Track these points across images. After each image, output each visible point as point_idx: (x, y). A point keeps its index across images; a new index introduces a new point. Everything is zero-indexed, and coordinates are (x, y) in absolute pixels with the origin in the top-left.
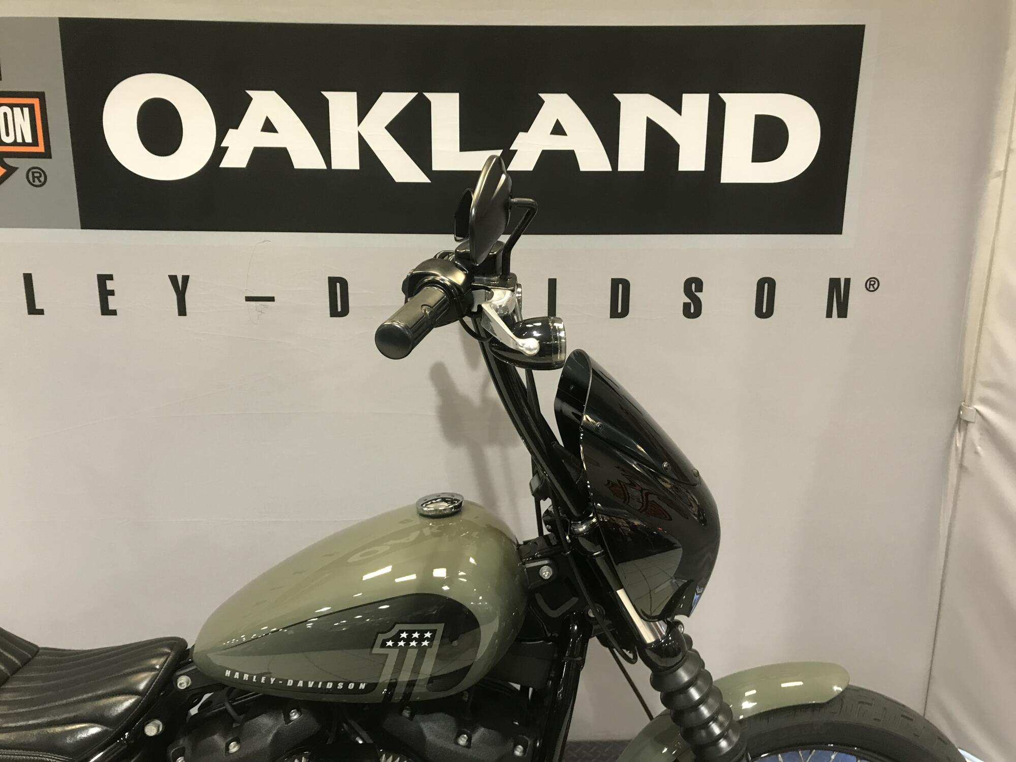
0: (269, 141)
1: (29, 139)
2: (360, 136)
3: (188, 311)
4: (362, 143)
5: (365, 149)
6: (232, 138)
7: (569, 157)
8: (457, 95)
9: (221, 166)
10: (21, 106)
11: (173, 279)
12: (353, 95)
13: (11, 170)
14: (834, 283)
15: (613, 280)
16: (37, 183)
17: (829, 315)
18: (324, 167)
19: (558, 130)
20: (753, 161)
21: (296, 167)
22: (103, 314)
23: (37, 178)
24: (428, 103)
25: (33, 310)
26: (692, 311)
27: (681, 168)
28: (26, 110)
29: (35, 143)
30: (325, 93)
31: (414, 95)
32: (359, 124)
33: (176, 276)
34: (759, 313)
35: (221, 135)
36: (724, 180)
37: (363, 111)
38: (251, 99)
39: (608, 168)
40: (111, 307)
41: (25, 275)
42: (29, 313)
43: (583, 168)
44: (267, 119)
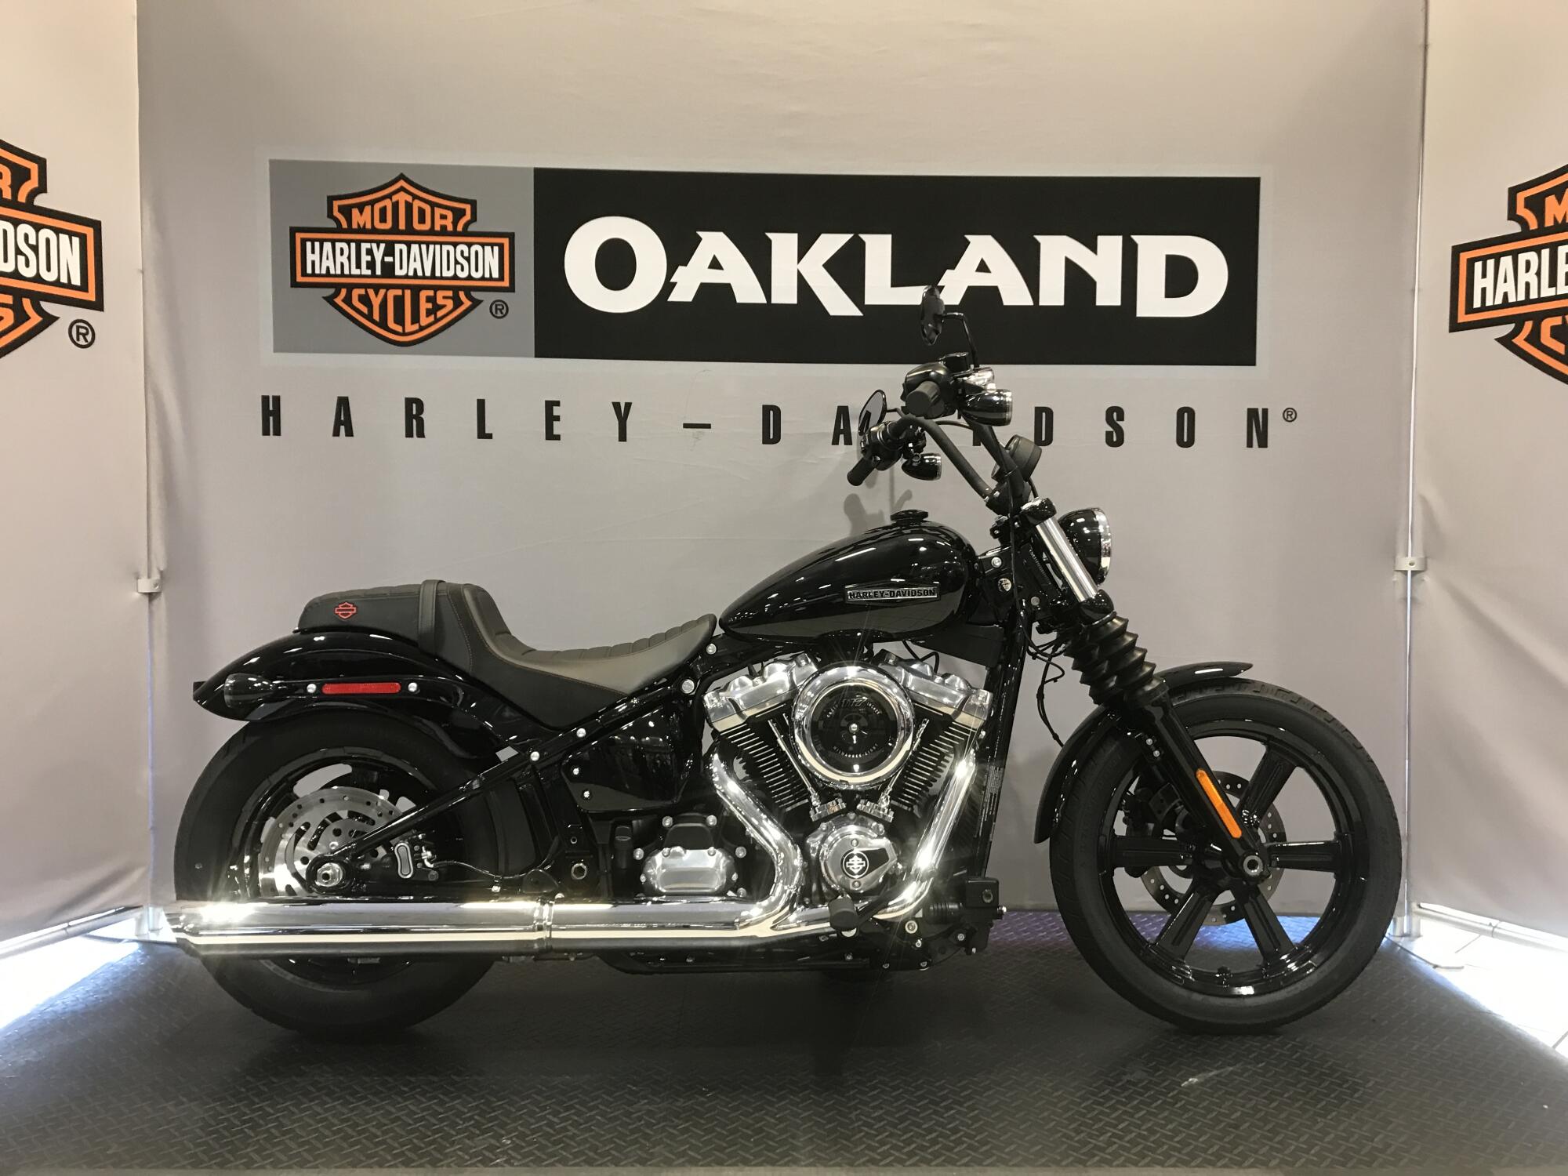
0: (715, 277)
1: (496, 275)
2: (799, 272)
3: (628, 436)
4: (800, 277)
5: (803, 286)
6: (681, 274)
7: (993, 292)
8: (889, 237)
9: (670, 299)
10: (492, 245)
11: (616, 406)
12: (794, 237)
13: (476, 303)
14: (1252, 413)
15: (1037, 409)
16: (499, 314)
17: (1250, 445)
18: (763, 300)
19: (983, 267)
20: (1167, 296)
21: (738, 301)
22: (547, 438)
23: (500, 310)
24: (863, 243)
25: (482, 434)
26: (1115, 439)
27: (1099, 303)
28: (496, 249)
29: (501, 278)
30: (769, 235)
31: (850, 236)
32: (799, 262)
33: (619, 403)
34: (1181, 443)
35: (670, 272)
36: (1141, 312)
37: (803, 250)
38: (700, 239)
39: (1028, 301)
40: (556, 432)
41: (478, 400)
42: (479, 437)
43: (1007, 302)
44: (714, 257)
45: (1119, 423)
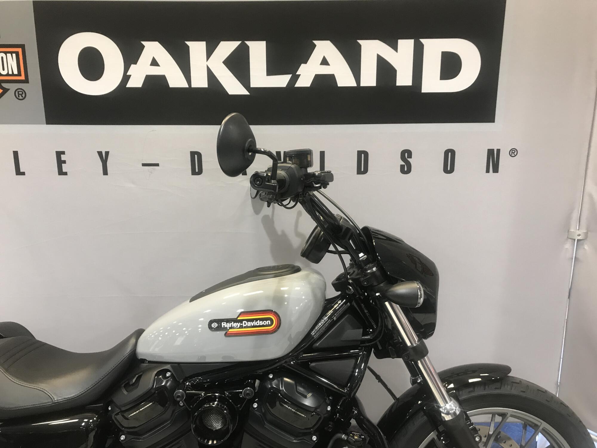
0: (155, 71)
1: (16, 72)
2: (208, 67)
3: (109, 172)
4: (209, 72)
5: (211, 76)
6: (133, 70)
7: (331, 78)
8: (264, 42)
9: (127, 86)
10: (11, 53)
12: (204, 44)
13: (6, 91)
14: (490, 152)
15: (359, 152)
16: (21, 98)
17: (488, 171)
18: (187, 86)
19: (325, 62)
21: (171, 85)
22: (59, 174)
24: (248, 47)
25: (19, 172)
26: (406, 170)
27: (399, 83)
28: (14, 55)
29: (19, 74)
30: (187, 43)
31: (239, 43)
32: (207, 61)
33: (101, 152)
34: (446, 171)
35: (126, 69)
36: (424, 91)
37: (209, 53)
38: (143, 47)
39: (354, 84)
40: (64, 170)
41: (14, 152)
42: (17, 174)
43: (339, 85)
44: (154, 58)
45: (409, 159)
